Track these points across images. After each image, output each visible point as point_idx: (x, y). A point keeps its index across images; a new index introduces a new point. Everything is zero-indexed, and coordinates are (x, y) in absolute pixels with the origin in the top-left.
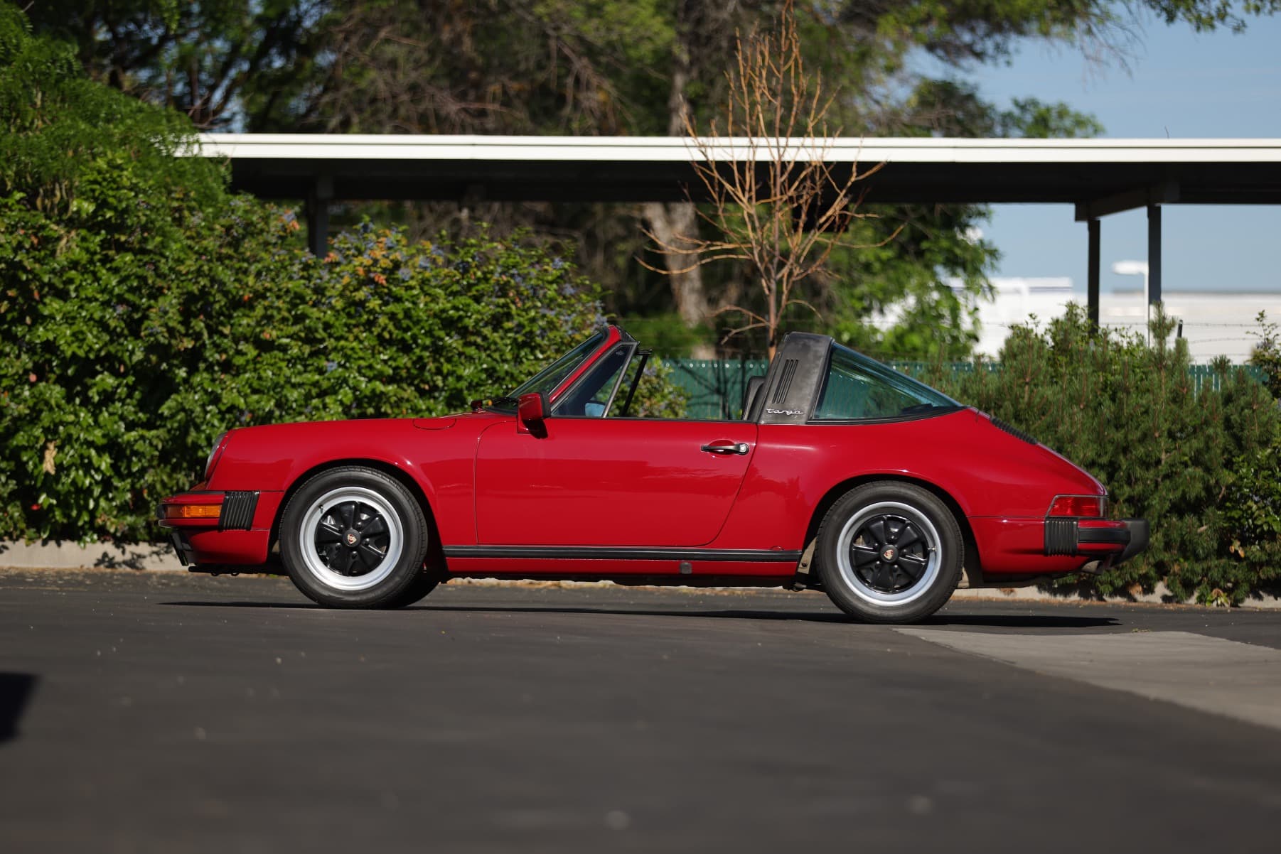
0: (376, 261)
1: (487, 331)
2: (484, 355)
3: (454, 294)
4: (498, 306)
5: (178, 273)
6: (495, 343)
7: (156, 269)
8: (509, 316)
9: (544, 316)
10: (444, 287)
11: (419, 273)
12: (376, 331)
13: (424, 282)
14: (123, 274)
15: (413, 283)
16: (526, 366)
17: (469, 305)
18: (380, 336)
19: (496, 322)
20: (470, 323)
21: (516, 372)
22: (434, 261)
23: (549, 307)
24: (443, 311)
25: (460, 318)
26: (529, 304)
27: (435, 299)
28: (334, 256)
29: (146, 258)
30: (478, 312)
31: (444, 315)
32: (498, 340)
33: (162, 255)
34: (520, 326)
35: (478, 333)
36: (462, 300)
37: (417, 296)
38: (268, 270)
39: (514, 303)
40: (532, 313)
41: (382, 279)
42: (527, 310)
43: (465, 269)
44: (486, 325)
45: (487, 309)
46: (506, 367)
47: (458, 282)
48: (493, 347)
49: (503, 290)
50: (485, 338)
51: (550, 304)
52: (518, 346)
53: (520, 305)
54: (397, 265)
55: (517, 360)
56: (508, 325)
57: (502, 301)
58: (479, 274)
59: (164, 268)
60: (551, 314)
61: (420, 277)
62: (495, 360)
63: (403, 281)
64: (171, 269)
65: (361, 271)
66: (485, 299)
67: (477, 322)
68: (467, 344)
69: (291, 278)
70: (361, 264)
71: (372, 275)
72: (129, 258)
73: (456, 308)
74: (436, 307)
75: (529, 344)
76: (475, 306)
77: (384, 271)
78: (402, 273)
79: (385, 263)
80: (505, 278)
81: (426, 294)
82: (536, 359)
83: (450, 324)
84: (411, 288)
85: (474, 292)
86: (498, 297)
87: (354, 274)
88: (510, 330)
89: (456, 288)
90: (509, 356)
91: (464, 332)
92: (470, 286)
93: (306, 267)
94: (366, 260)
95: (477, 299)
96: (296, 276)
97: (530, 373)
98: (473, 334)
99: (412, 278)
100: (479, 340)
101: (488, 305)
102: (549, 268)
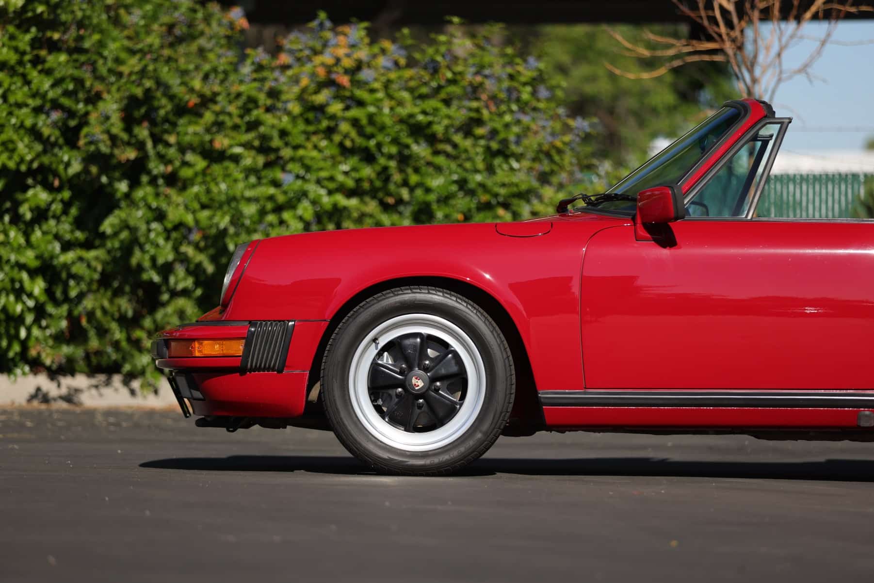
0: (338, 60)
1: (458, 138)
2: (453, 166)
3: (422, 97)
4: (470, 109)
5: (120, 75)
6: (466, 151)
7: (94, 71)
8: (479, 122)
9: (518, 122)
10: (411, 90)
11: (383, 75)
12: (337, 138)
13: (387, 85)
14: (58, 75)
15: (376, 85)
16: (501, 175)
17: (436, 110)
18: (341, 145)
19: (467, 128)
20: (438, 129)
21: (489, 183)
22: (396, 64)
23: (522, 110)
24: (411, 116)
25: (430, 124)
26: (503, 108)
27: (401, 103)
28: (284, 58)
29: (83, 58)
30: (449, 117)
31: (412, 121)
32: (470, 149)
33: (101, 55)
34: (494, 133)
35: (448, 141)
36: (433, 103)
37: (380, 100)
38: (215, 70)
39: (487, 107)
40: (508, 118)
41: (345, 80)
42: (501, 115)
43: (435, 69)
44: (458, 130)
45: (459, 113)
46: (479, 178)
47: (425, 84)
48: (464, 156)
49: (475, 91)
50: (455, 146)
51: (524, 107)
52: (490, 154)
53: (493, 108)
54: (359, 66)
55: (490, 170)
56: (480, 131)
57: (475, 104)
58: (449, 75)
59: (103, 71)
60: (526, 119)
61: (383, 79)
62: (466, 170)
63: (366, 83)
64: (110, 71)
65: (321, 72)
66: (455, 103)
67: (447, 128)
68: (436, 153)
69: (241, 82)
70: (323, 64)
71: (334, 76)
72: (63, 58)
73: (424, 113)
74: (403, 112)
75: (504, 153)
76: (444, 110)
77: (347, 71)
78: (365, 74)
79: (347, 63)
80: (479, 79)
81: (390, 97)
82: (512, 169)
83: (418, 131)
84: (373, 91)
85: (443, 95)
86: (470, 99)
87: (313, 75)
88: (482, 137)
89: (424, 90)
90: (481, 166)
91: (432, 140)
92: (440, 88)
93: (259, 68)
94: (327, 58)
95: (447, 102)
96: (247, 79)
97: (503, 185)
98: (441, 141)
99: (376, 80)
100: (449, 148)
101: (459, 108)
102: (520, 68)
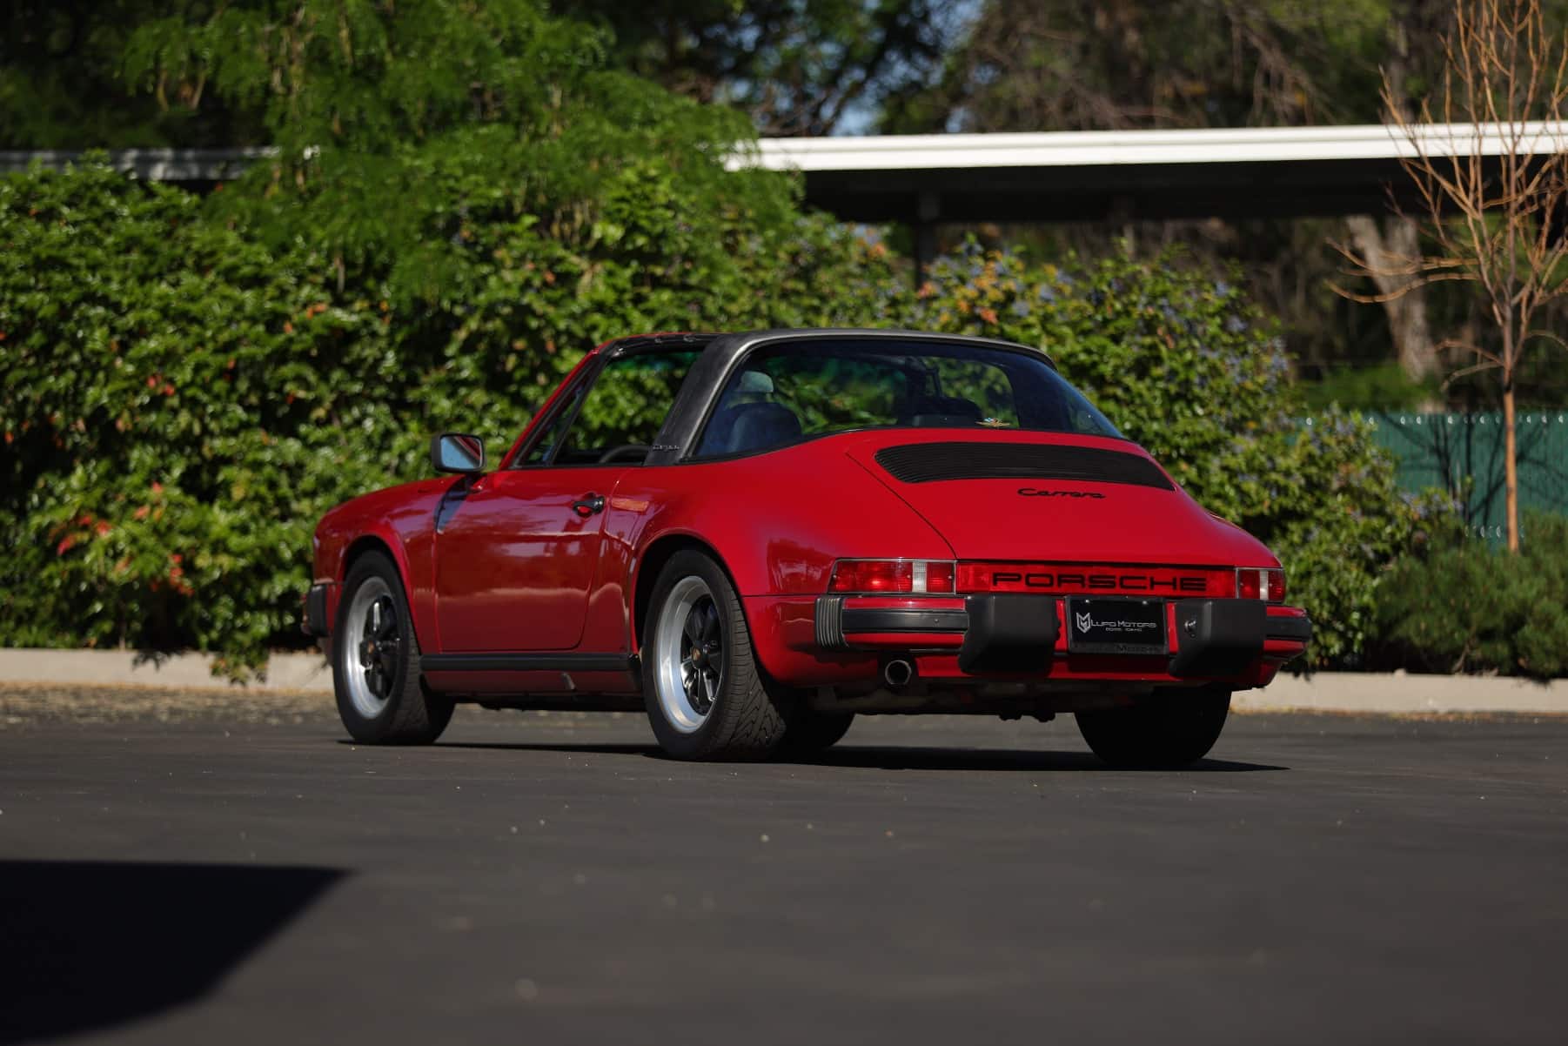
0: (982, 293)
1: (1129, 380)
2: (1126, 412)
3: (1086, 333)
4: (1142, 346)
5: (730, 317)
6: (1140, 395)
7: (702, 309)
8: (1158, 360)
9: (1204, 359)
10: (1073, 325)
11: (1039, 307)
12: (984, 384)
13: (1046, 319)
14: (660, 316)
15: (1032, 320)
16: (1182, 425)
17: (1104, 348)
18: (990, 390)
19: (1141, 368)
20: (1107, 369)
21: (1168, 433)
22: (1058, 291)
23: (1210, 347)
24: (1072, 355)
25: (1094, 365)
26: (1183, 343)
27: (1060, 340)
28: (930, 288)
29: (688, 296)
30: (1118, 356)
31: (1073, 361)
32: (1145, 392)
33: (709, 292)
34: (1173, 373)
35: (1118, 383)
36: (1096, 341)
37: (1038, 337)
38: (844, 307)
39: (1164, 342)
40: (1188, 356)
41: (991, 316)
42: (1181, 352)
43: (1099, 300)
44: (1128, 371)
45: (1129, 351)
46: (1155, 426)
47: (1090, 317)
48: (1138, 401)
49: (1149, 326)
50: (1127, 389)
51: (1212, 344)
52: (1170, 399)
53: (1172, 344)
54: (1010, 297)
55: (1170, 417)
56: (1157, 371)
57: (1148, 340)
58: (1118, 306)
59: (711, 306)
60: (1213, 357)
61: (1041, 312)
62: (1141, 418)
63: (1019, 317)
64: (721, 310)
65: (964, 306)
66: (1127, 338)
67: (1116, 368)
68: (1104, 398)
69: (874, 318)
70: (965, 297)
71: (978, 311)
72: (666, 295)
73: (1088, 352)
74: (1062, 351)
75: (1186, 396)
76: (1112, 348)
77: (994, 305)
78: (1017, 308)
79: (995, 295)
80: (1151, 311)
81: (1049, 333)
82: (1195, 414)
83: (1080, 372)
84: (1028, 326)
85: (1111, 329)
86: (1143, 335)
87: (955, 310)
88: (1159, 378)
89: (1088, 325)
90: (1159, 412)
91: (1100, 382)
92: (1106, 322)
93: (894, 302)
94: (970, 291)
95: (1116, 339)
96: (880, 315)
97: (1186, 434)
98: (1111, 384)
99: (1031, 313)
100: (1119, 392)
101: (1129, 345)
102: (1210, 296)
